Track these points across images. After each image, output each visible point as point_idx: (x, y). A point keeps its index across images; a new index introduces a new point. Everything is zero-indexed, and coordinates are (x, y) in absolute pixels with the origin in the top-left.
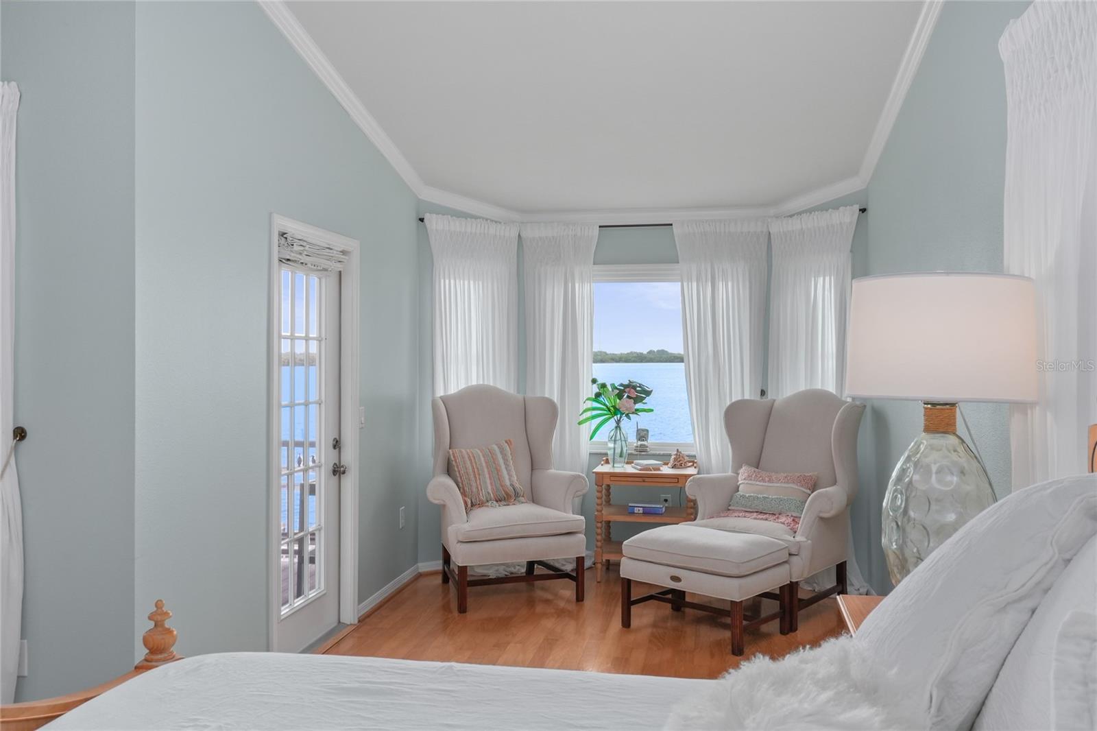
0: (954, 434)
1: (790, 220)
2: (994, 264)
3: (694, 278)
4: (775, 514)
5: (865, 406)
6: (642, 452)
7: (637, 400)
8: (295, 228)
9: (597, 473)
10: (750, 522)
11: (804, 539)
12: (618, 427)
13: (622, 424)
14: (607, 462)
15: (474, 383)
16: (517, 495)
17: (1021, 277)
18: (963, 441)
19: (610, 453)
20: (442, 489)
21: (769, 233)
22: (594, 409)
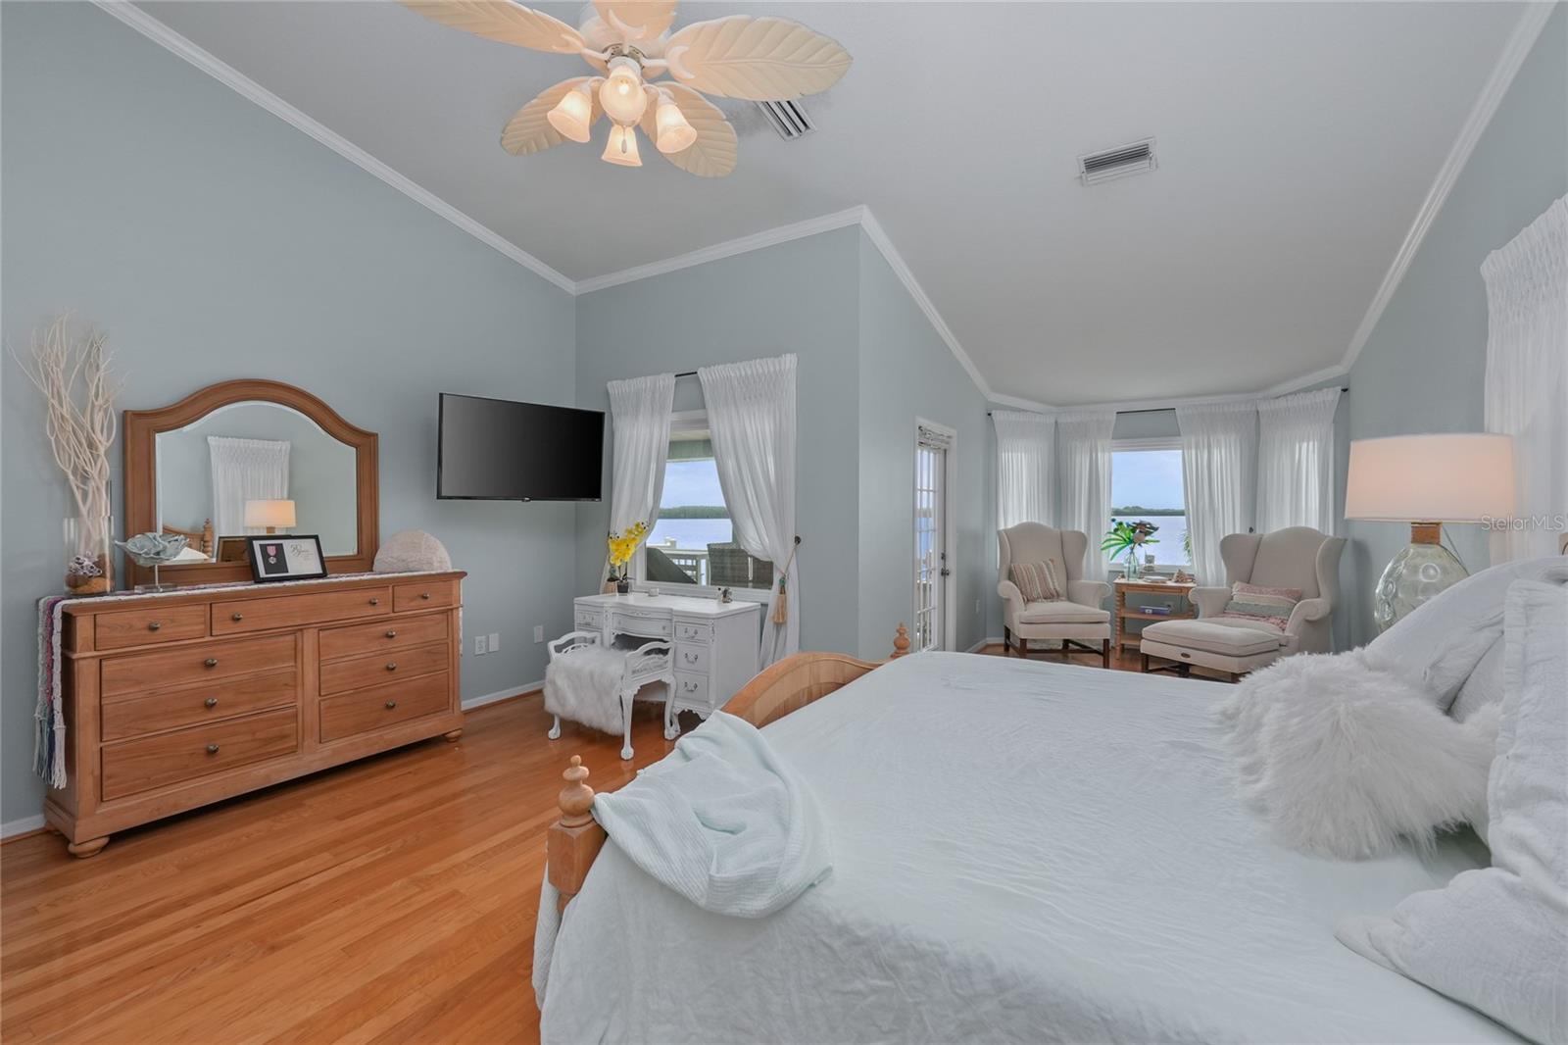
0: (1438, 544)
1: (1277, 400)
2: (1475, 423)
3: (1193, 446)
4: (1266, 617)
5: (1346, 540)
6: (1150, 570)
7: (1148, 533)
8: (925, 423)
9: (1117, 584)
10: (1243, 621)
11: (1291, 635)
12: (1132, 552)
13: (1135, 551)
14: (1123, 577)
15: (1025, 521)
16: (1058, 595)
17: (1502, 434)
18: (1446, 549)
19: (1126, 570)
20: (1007, 588)
21: (1258, 412)
22: (1114, 539)
